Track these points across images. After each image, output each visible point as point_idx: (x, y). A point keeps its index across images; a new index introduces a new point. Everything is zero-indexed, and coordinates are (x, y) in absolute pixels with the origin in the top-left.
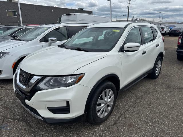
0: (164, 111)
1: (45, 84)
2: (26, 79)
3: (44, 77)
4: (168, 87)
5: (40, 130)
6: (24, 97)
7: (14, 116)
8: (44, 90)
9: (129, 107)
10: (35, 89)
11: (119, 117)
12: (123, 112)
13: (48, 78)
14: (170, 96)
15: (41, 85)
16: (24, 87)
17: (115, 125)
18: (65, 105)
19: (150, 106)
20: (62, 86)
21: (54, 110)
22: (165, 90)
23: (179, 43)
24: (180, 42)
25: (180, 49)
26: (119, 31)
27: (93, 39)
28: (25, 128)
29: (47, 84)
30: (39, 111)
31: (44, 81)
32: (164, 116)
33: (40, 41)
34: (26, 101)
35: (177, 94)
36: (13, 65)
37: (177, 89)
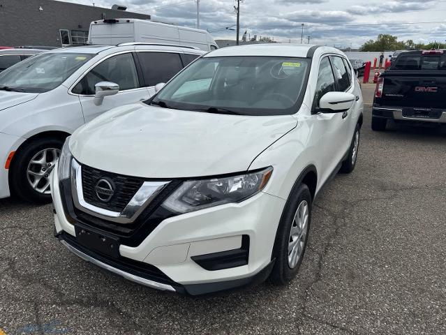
0: (400, 238)
1: (181, 199)
2: (115, 193)
4: (383, 188)
5: (152, 318)
6: (117, 239)
8: (181, 214)
9: (328, 238)
12: (320, 249)
14: (395, 205)
15: (171, 203)
19: (369, 230)
20: (225, 201)
21: (208, 262)
22: (381, 194)
23: (378, 93)
24: (381, 90)
25: (381, 106)
26: (298, 65)
29: (185, 199)
30: (166, 270)
32: (404, 248)
35: (407, 201)
37: (401, 190)
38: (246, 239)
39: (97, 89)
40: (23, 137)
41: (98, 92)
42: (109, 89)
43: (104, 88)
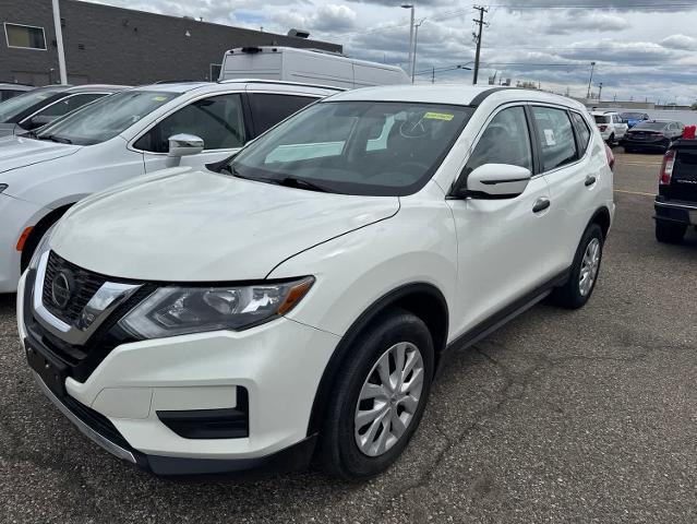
0: (612, 434)
1: (150, 316)
2: (73, 295)
3: (148, 287)
4: (626, 340)
5: (123, 502)
6: (61, 366)
7: (19, 443)
8: (146, 339)
9: (478, 416)
10: (109, 335)
11: (441, 455)
13: (164, 292)
14: (633, 375)
15: (135, 320)
16: (64, 327)
17: (427, 485)
18: (229, 401)
19: (560, 411)
20: (220, 326)
21: (183, 423)
22: (615, 351)
23: (664, 177)
24: (669, 171)
25: (667, 199)
27: (347, 150)
28: (63, 496)
29: (157, 316)
30: (120, 426)
31: (148, 304)
32: (610, 452)
33: (134, 146)
34: (71, 383)
35: (660, 369)
36: (23, 236)
37: (659, 348)
38: (242, 394)
39: (171, 144)
40: (47, 207)
41: (173, 148)
42: (189, 145)
43: (182, 144)
